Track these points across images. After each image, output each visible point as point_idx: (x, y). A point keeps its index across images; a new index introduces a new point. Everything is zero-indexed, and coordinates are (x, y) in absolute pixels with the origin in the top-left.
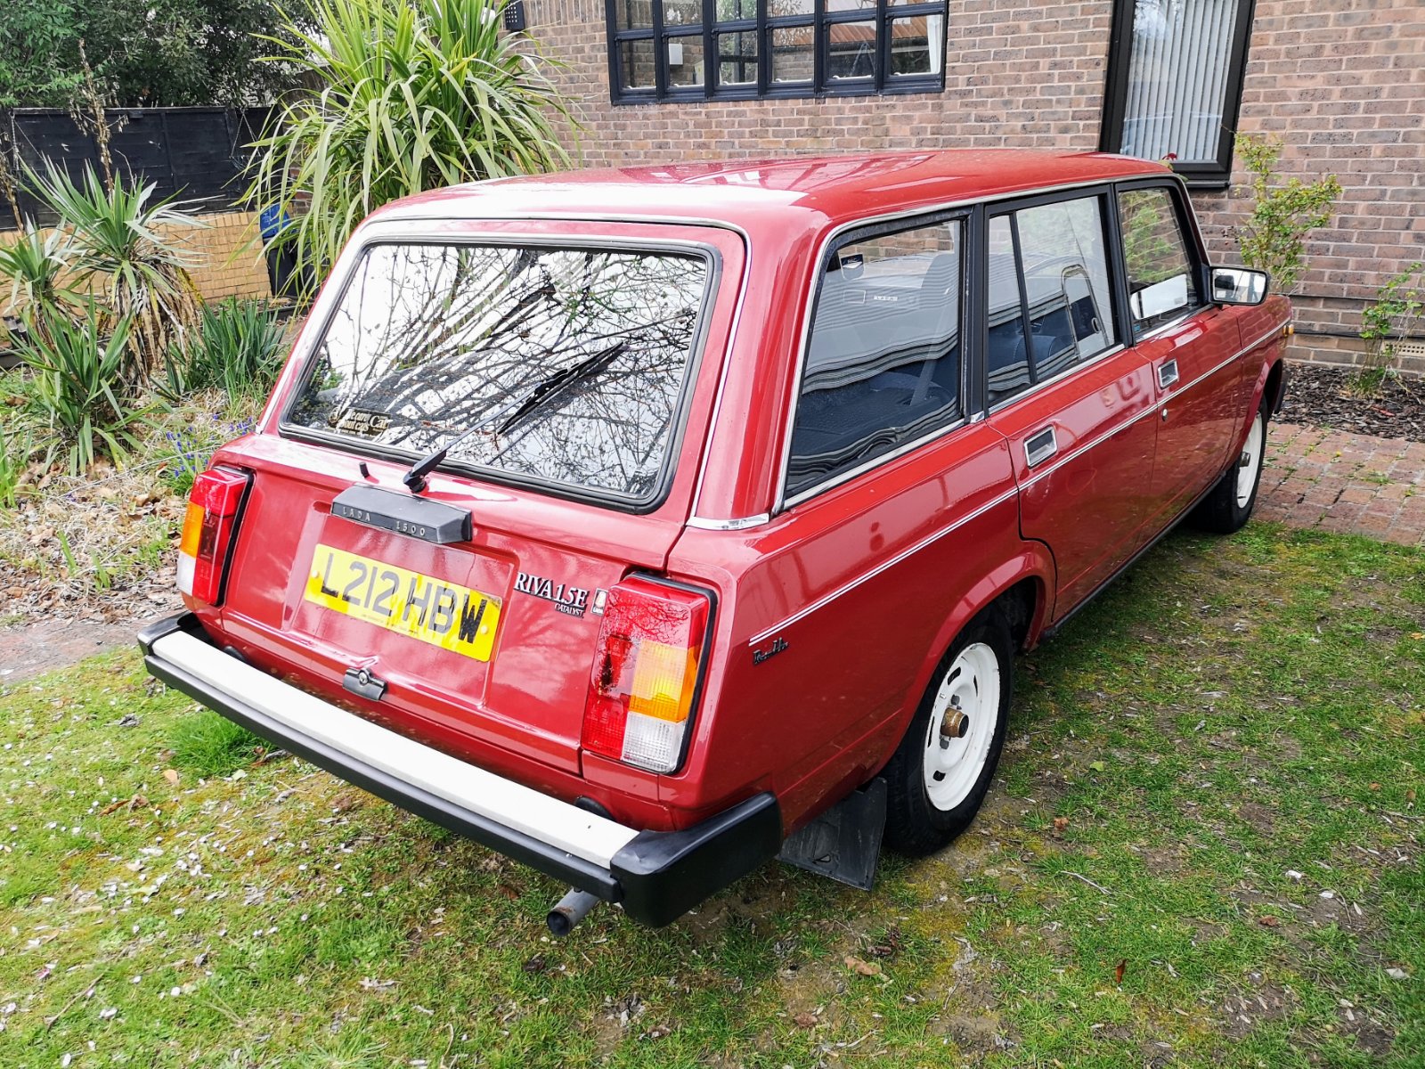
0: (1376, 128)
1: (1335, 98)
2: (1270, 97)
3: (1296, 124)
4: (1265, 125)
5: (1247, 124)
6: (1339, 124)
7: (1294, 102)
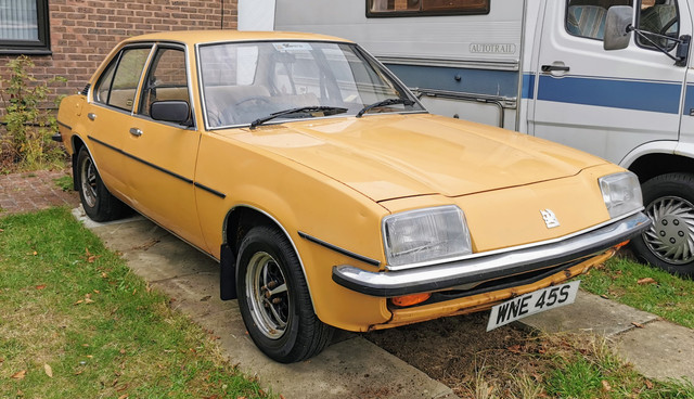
0: (115, 28)
1: (95, 13)
2: (64, 9)
3: (79, 24)
4: (64, 23)
5: (54, 22)
6: (98, 25)
7: (76, 13)
